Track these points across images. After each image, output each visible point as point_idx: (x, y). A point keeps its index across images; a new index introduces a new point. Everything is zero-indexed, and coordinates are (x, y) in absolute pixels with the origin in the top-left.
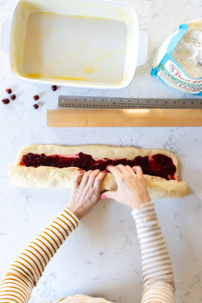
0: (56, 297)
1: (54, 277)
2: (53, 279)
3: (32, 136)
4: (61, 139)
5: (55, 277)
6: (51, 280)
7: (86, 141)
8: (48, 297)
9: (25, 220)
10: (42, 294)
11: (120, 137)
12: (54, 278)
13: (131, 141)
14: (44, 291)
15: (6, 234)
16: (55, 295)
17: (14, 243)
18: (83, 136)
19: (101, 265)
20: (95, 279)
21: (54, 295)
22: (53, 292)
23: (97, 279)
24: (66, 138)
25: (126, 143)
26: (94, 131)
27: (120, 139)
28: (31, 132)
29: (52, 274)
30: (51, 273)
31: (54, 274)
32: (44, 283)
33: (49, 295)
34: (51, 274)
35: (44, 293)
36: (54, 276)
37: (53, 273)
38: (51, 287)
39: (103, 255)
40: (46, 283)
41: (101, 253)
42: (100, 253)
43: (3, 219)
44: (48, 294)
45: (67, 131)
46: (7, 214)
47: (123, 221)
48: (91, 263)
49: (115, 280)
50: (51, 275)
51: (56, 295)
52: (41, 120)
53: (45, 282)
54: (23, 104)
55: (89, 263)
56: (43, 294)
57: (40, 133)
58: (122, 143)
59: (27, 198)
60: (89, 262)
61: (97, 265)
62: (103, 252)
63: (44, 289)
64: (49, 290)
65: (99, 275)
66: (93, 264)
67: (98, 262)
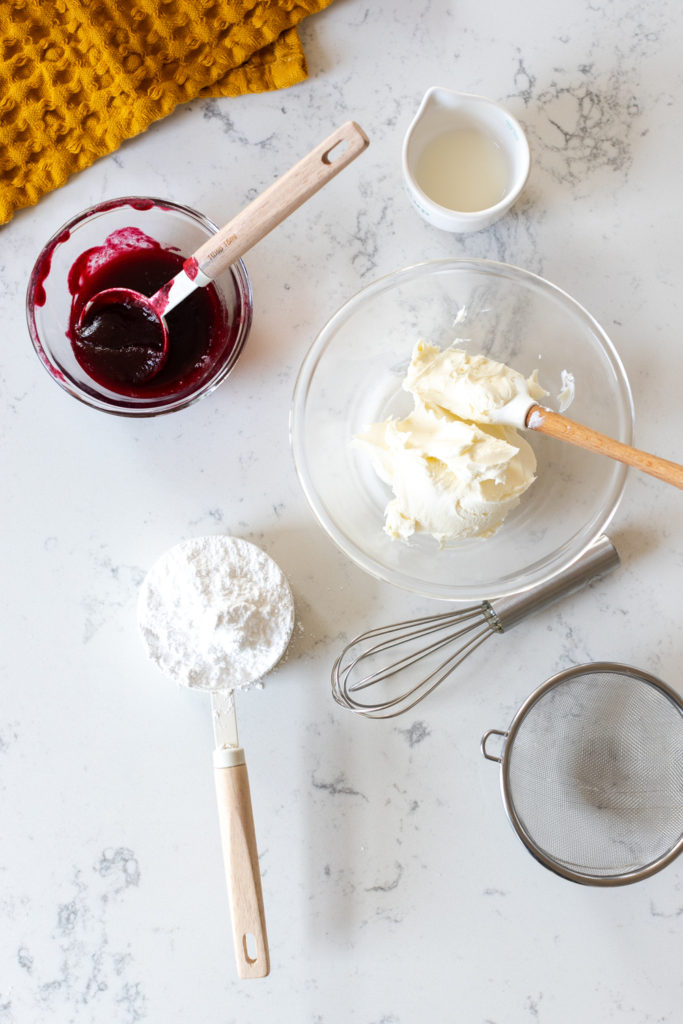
0: (138, 1004)
1: (123, 876)
2: (117, 891)
5: (133, 880)
6: (105, 899)
8: (85, 1001)
10: (47, 986)
11: (519, 50)
12: (128, 883)
13: (584, 70)
14: (65, 968)
16: (133, 991)
19: (415, 806)
20: (376, 889)
21: (126, 987)
22: (119, 972)
23: (390, 888)
25: (554, 85)
26: (366, 15)
27: (521, 62)
29: (113, 862)
30: (110, 855)
31: (126, 861)
32: (65, 914)
33: (94, 987)
34: (105, 860)
35: (60, 977)
36: (125, 871)
37: (119, 852)
38: (106, 942)
39: (426, 741)
40: (75, 913)
41: (411, 732)
44: (88, 987)
48: (351, 792)
49: (502, 894)
50: (108, 868)
51: (138, 993)
53: (66, 907)
55: (340, 791)
56: (56, 984)
58: (531, 83)
60: (339, 787)
61: (389, 802)
62: (424, 725)
63: (65, 950)
64: (97, 960)
65: (400, 866)
66: (364, 797)
67: (395, 785)
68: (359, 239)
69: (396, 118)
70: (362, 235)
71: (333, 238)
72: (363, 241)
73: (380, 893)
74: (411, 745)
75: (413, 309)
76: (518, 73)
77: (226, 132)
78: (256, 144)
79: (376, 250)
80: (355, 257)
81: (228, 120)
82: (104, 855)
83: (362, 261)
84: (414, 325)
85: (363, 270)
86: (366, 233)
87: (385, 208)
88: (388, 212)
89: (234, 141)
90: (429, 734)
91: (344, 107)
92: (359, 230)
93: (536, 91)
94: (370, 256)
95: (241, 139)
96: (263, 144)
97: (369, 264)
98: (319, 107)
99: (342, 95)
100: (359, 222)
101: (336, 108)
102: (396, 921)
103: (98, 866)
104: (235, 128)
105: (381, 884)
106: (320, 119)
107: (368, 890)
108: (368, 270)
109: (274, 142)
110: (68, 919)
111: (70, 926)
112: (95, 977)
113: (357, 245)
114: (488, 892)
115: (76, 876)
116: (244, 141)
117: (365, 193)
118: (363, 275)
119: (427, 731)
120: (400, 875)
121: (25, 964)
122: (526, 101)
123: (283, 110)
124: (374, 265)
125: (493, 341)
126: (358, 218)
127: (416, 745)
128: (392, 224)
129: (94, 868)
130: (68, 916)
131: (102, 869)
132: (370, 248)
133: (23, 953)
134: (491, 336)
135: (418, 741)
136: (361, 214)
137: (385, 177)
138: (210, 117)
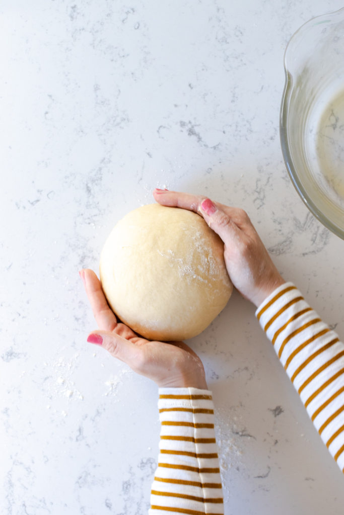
1: (150, 470)
2: (148, 476)
3: (97, 96)
4: (176, 106)
6: (142, 479)
7: (242, 114)
9: (77, 319)
14: (125, 508)
15: (25, 356)
17: (46, 379)
18: (233, 101)
19: (276, 442)
20: (259, 477)
23: (265, 477)
24: (187, 106)
26: (262, 88)
27: (332, 111)
28: (97, 88)
29: (146, 463)
30: (145, 461)
31: (152, 463)
32: (125, 486)
34: (142, 463)
35: (123, 512)
36: (151, 467)
37: (149, 460)
38: (143, 497)
39: (282, 414)
40: (130, 485)
41: (275, 410)
42: (274, 408)
43: (20, 315)
45: (190, 85)
46: (28, 302)
47: (336, 325)
48: (249, 435)
49: (313, 480)
50: (144, 466)
52: (123, 56)
53: (126, 482)
54: (74, 11)
55: (244, 435)
57: (120, 91)
59: (82, 261)
60: (244, 433)
61: (265, 440)
62: (281, 408)
63: (126, 501)
64: (139, 505)
65: (269, 468)
66: (254, 438)
67: (268, 433)
68: (257, 192)
69: (274, 136)
70: (258, 190)
71: (246, 191)
72: (259, 193)
73: (261, 479)
74: (275, 416)
75: (280, 223)
76: (331, 115)
77: (198, 141)
78: (211, 148)
79: (264, 197)
80: (255, 201)
81: (199, 136)
82: (142, 461)
83: (258, 202)
84: (280, 231)
85: (259, 206)
86: (260, 189)
87: (269, 178)
88: (270, 180)
89: (202, 146)
90: (283, 411)
91: (251, 131)
92: (257, 188)
93: (339, 124)
94: (262, 200)
95: (205, 145)
96: (215, 148)
97: (261, 204)
98: (240, 131)
99: (250, 125)
100: (257, 184)
101: (247, 131)
102: (267, 491)
103: (140, 465)
104: (203, 140)
105: (261, 475)
106: (240, 136)
107: (255, 477)
108: (261, 206)
109: (220, 147)
110: (127, 488)
111: (128, 490)
112: (138, 512)
113: (256, 194)
114: (307, 479)
115: (130, 470)
116: (206, 146)
117: (260, 171)
118: (258, 208)
119: (282, 410)
120: (269, 472)
121: (108, 506)
122: (334, 128)
123: (224, 132)
124: (263, 204)
125: (316, 238)
126: (257, 182)
127: (277, 416)
128: (272, 185)
129: (138, 466)
130: (127, 486)
131: (141, 467)
132: (262, 196)
133: (108, 501)
134: (315, 236)
135: (278, 414)
136: (258, 180)
137: (269, 164)
138: (191, 135)
